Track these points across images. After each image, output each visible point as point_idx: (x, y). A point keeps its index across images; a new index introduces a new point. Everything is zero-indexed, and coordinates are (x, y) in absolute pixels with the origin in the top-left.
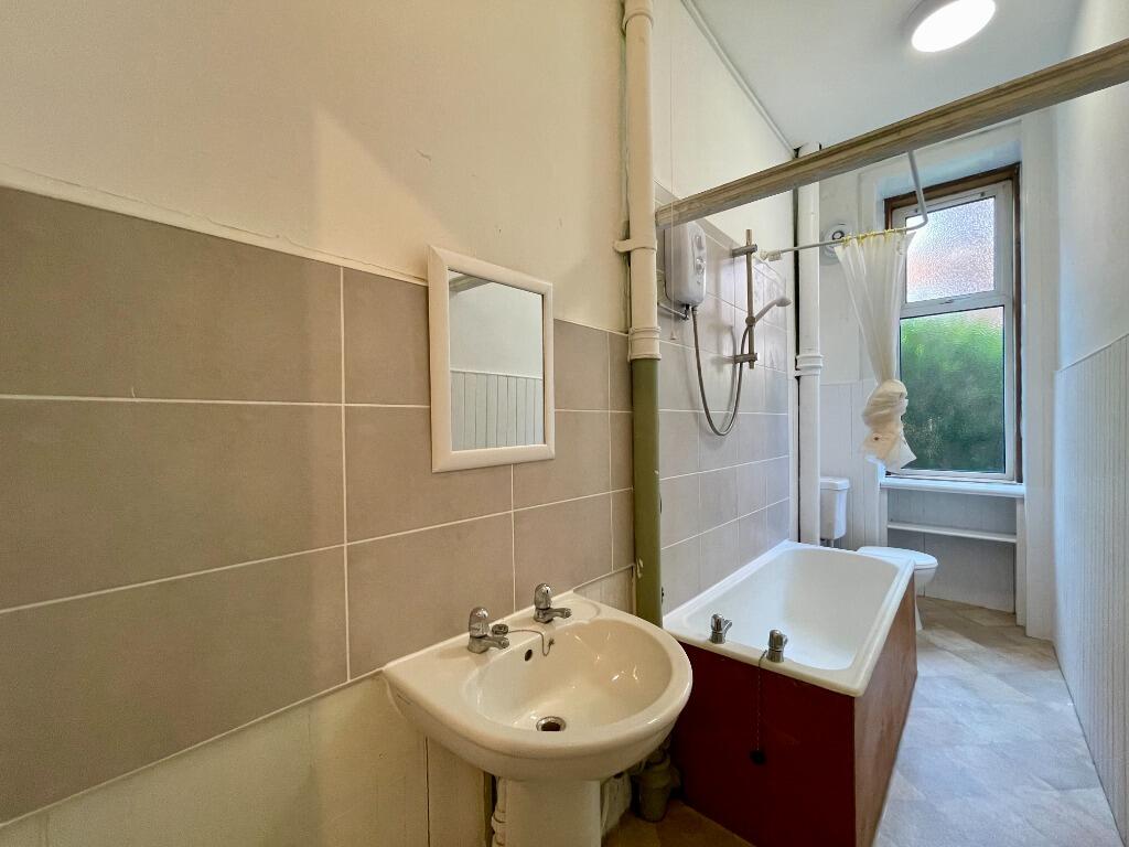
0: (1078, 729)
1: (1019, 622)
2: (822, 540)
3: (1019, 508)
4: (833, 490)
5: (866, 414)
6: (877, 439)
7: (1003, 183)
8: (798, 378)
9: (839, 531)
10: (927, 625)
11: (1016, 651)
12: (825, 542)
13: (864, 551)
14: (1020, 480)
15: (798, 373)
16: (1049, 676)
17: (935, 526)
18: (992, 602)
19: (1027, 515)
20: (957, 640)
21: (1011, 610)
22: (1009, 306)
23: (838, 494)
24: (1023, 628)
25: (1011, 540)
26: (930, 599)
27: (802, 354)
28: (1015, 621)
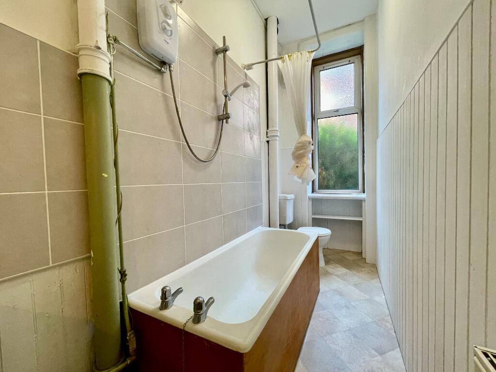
0: (387, 312)
1: (364, 256)
2: (280, 225)
3: (363, 204)
4: (286, 199)
5: (293, 154)
6: (297, 167)
7: (357, 56)
8: (268, 142)
9: (289, 220)
10: (327, 262)
11: (362, 271)
12: (282, 226)
13: (301, 230)
14: (364, 192)
15: (268, 139)
16: (375, 282)
17: (333, 215)
18: (353, 248)
19: (366, 207)
20: (339, 269)
21: (361, 251)
22: (360, 113)
23: (287, 202)
24: (365, 259)
25: (361, 219)
26: (330, 249)
27: (270, 129)
28: (362, 256)
